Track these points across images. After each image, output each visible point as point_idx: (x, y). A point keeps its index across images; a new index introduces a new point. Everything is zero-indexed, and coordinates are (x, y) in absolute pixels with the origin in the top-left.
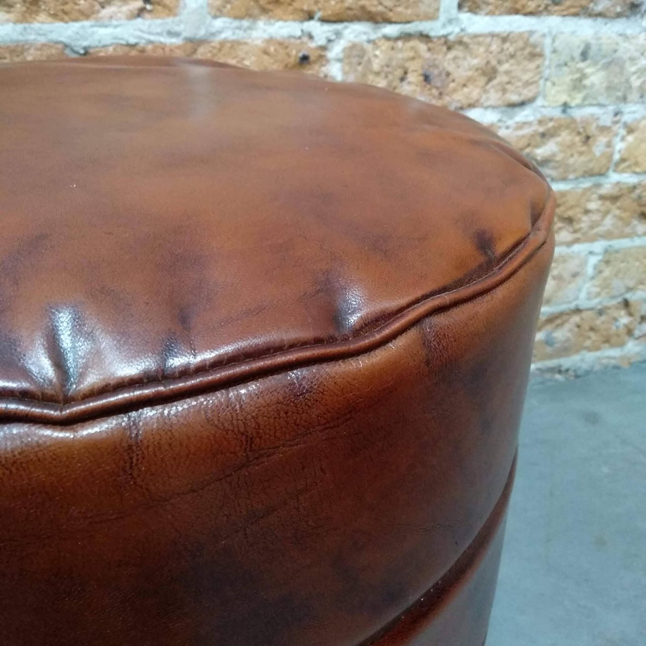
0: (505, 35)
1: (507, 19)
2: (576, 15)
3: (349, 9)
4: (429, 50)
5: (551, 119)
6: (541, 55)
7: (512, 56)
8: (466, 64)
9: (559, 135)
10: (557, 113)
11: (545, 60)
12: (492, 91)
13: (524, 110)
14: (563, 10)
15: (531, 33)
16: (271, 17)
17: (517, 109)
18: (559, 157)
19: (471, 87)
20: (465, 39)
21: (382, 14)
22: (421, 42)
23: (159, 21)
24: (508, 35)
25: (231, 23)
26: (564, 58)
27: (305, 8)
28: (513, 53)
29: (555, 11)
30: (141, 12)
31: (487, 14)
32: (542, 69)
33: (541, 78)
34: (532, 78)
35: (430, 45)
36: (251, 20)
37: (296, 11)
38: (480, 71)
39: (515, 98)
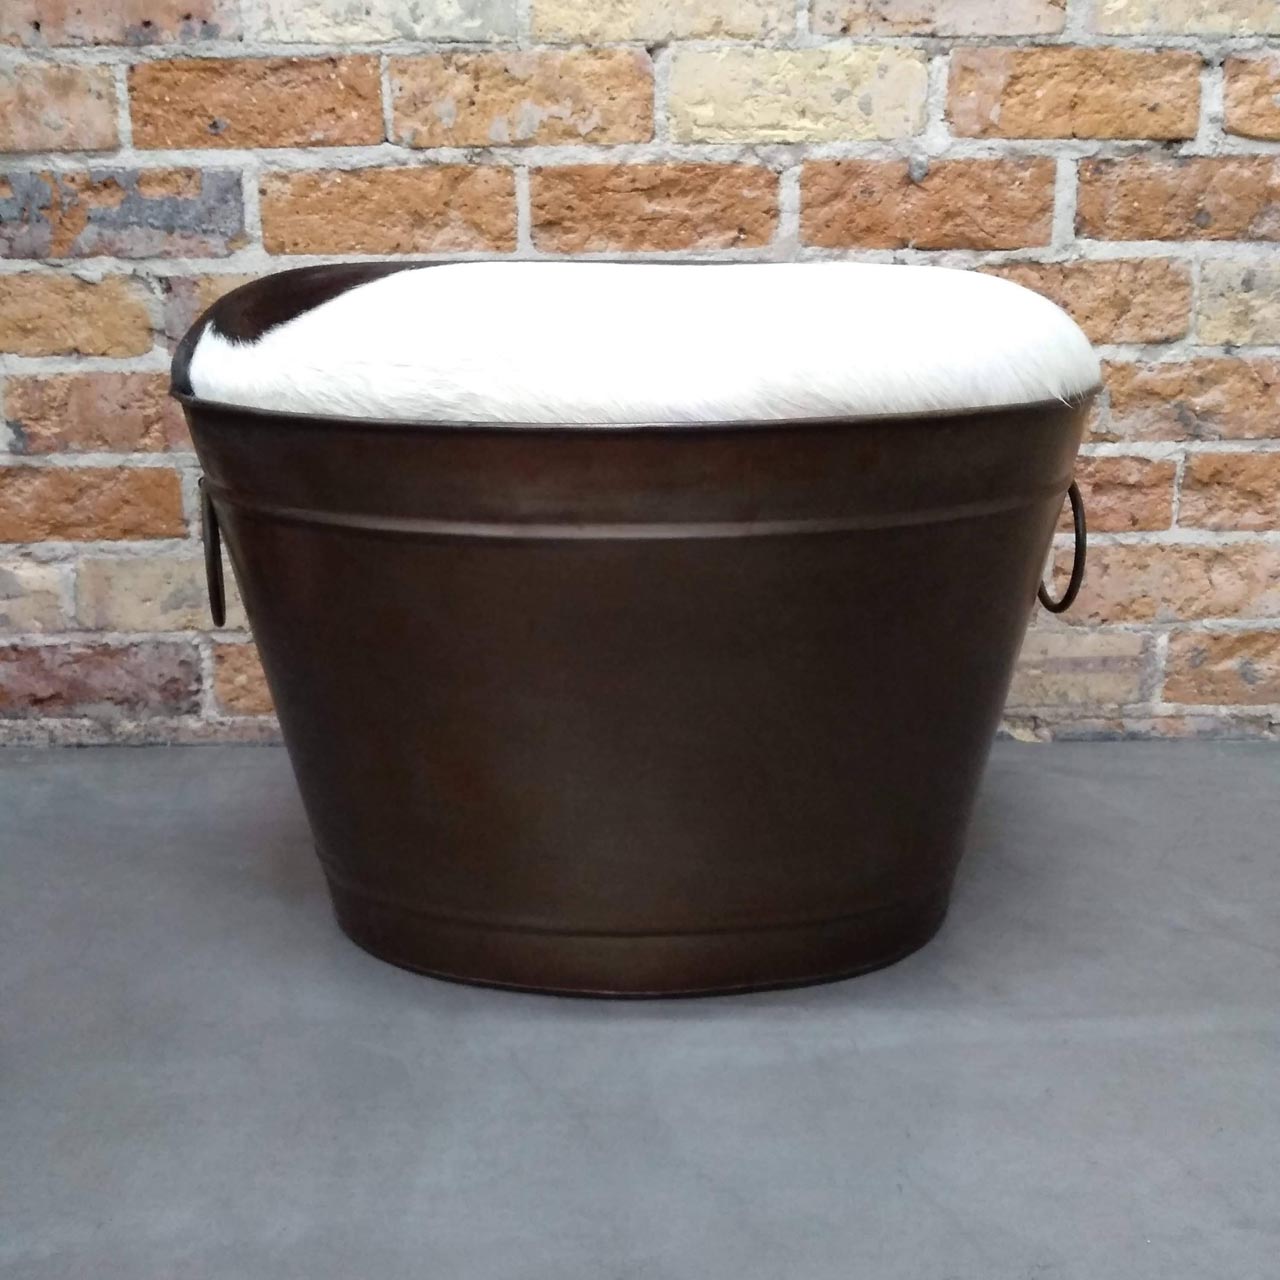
0: (1137, 261)
1: (1139, 244)
2: (1232, 238)
3: (946, 235)
4: (1042, 278)
5: (1210, 361)
6: (1187, 284)
7: (1148, 286)
8: (1089, 294)
9: (1225, 382)
10: (1218, 353)
11: (1193, 289)
12: (1126, 325)
13: (1172, 349)
14: (1212, 234)
15: (1172, 259)
16: (863, 246)
17: (1161, 348)
18: (1227, 409)
19: (1096, 320)
20: (1085, 267)
21: (983, 240)
22: (1033, 270)
23: (752, 249)
24: (1142, 262)
25: (821, 251)
26: (1219, 287)
27: (898, 236)
28: (1148, 282)
29: (1202, 235)
30: (734, 242)
31: (1111, 240)
32: (1190, 299)
33: (1190, 311)
34: (1178, 310)
35: (1042, 273)
36: (842, 249)
37: (890, 238)
38: (1107, 303)
39: (1156, 334)
